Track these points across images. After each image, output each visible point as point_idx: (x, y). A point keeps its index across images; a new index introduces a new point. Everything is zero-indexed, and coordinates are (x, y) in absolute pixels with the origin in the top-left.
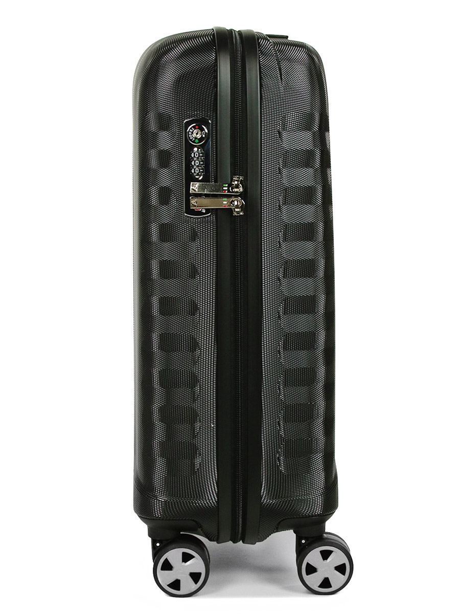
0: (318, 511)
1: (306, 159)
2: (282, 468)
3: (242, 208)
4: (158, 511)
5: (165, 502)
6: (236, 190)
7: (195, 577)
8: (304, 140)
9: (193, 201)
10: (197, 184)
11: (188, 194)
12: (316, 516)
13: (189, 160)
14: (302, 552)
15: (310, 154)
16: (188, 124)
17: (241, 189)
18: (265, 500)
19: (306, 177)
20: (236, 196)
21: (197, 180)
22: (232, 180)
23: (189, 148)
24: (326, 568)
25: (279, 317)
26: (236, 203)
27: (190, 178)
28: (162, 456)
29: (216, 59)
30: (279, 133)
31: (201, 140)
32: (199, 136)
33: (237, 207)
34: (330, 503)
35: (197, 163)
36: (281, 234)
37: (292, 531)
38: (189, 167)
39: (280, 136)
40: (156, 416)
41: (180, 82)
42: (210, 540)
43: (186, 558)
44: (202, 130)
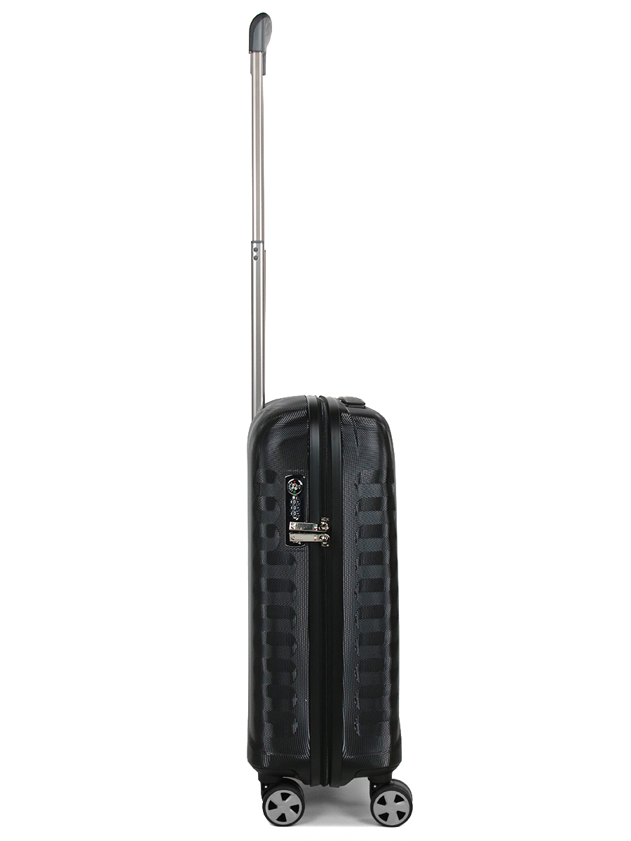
0: (386, 764)
1: (377, 505)
2: (358, 732)
3: (329, 541)
4: (266, 764)
5: (271, 756)
6: (323, 528)
7: (295, 808)
8: (376, 490)
9: (291, 536)
10: (295, 524)
11: (288, 531)
12: (384, 768)
13: (288, 505)
14: (373, 793)
15: (379, 500)
16: (288, 479)
17: (328, 528)
18: (346, 756)
19: (375, 517)
20: (323, 533)
21: (295, 521)
22: (321, 521)
23: (289, 497)
24: (392, 808)
25: (356, 621)
26: (323, 538)
27: (290, 519)
28: (269, 721)
29: (309, 429)
30: (356, 485)
31: (297, 491)
32: (296, 489)
33: (324, 540)
34: (396, 759)
35: (295, 508)
36: (357, 560)
37: (367, 778)
38: (288, 510)
39: (357, 488)
40: (265, 692)
41: (283, 445)
42: (305, 784)
43: (285, 797)
44: (299, 484)
